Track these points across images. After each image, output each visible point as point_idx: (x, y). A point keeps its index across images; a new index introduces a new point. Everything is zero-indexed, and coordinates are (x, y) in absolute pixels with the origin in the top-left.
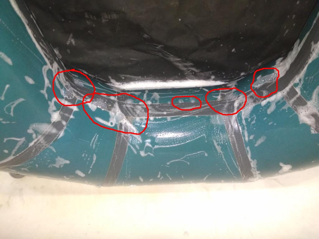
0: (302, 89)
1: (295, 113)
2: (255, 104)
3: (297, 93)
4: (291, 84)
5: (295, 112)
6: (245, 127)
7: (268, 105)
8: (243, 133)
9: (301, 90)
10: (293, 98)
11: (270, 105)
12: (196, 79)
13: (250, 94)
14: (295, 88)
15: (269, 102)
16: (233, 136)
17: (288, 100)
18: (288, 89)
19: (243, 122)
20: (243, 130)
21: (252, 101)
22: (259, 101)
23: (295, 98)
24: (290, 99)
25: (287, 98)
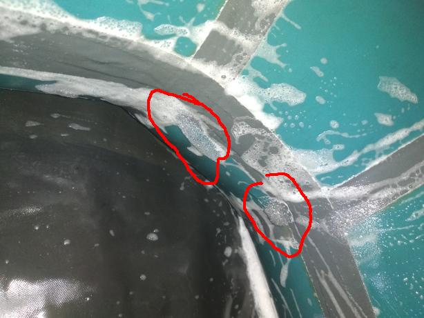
0: (193, 20)
1: (284, 16)
2: (282, 146)
3: (214, 35)
4: (189, 65)
5: (281, 19)
6: (366, 150)
7: (275, 109)
8: (386, 152)
9: (200, 21)
10: (233, 42)
11: (275, 103)
12: (250, 290)
13: (256, 168)
14: (198, 48)
15: (267, 109)
16: (405, 177)
17: (245, 54)
18: (208, 70)
19: (348, 163)
20: (376, 156)
21: (274, 157)
22: (271, 140)
23: (233, 34)
24: (239, 48)
25: (239, 59)
